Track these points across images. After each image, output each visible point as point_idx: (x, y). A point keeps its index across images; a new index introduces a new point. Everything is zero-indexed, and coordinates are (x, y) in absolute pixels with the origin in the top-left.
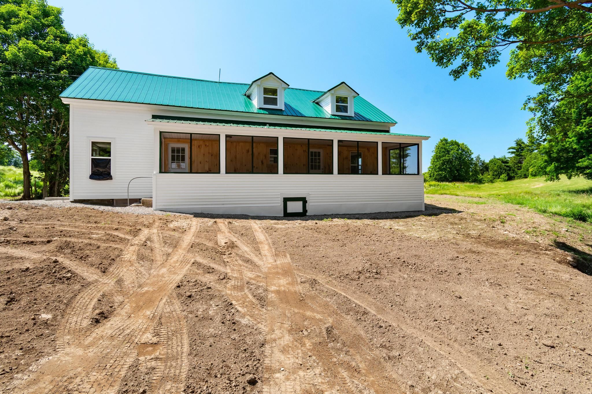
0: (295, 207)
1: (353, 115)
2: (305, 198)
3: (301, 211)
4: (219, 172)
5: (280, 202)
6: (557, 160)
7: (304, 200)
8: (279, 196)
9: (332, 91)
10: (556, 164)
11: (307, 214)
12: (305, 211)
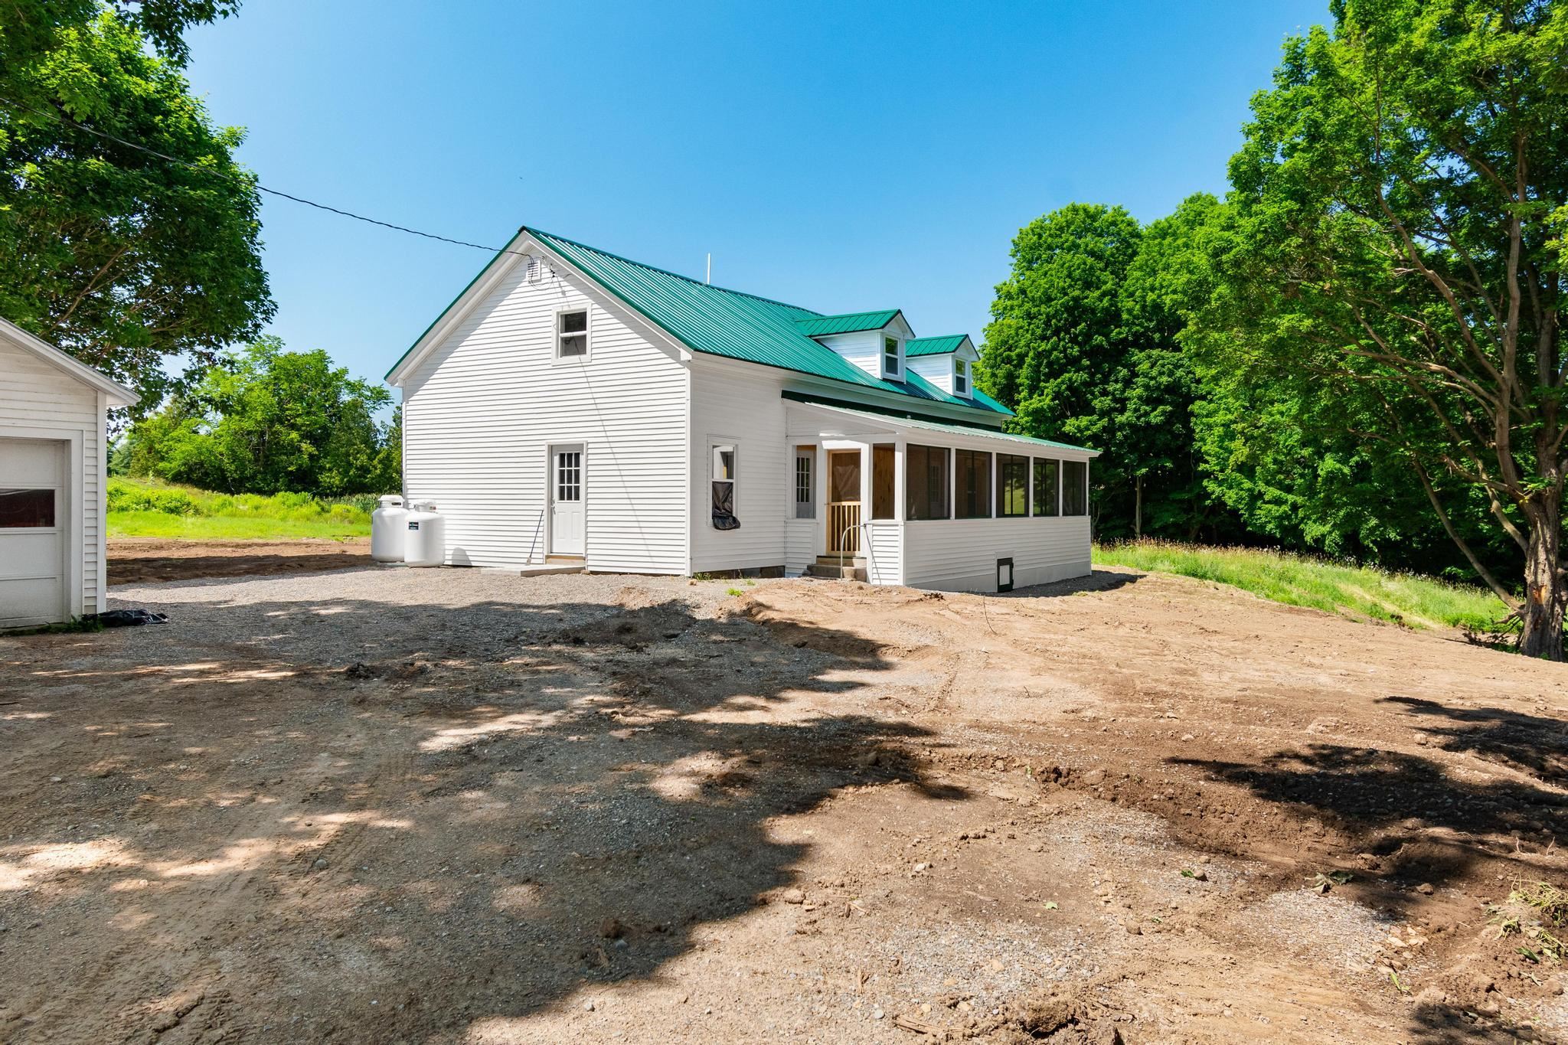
0: (1005, 574)
1: (971, 399)
2: (1011, 559)
3: (1008, 581)
4: (949, 518)
5: (994, 566)
7: (1010, 562)
8: (994, 556)
9: (954, 351)
11: (1014, 586)
12: (1012, 581)
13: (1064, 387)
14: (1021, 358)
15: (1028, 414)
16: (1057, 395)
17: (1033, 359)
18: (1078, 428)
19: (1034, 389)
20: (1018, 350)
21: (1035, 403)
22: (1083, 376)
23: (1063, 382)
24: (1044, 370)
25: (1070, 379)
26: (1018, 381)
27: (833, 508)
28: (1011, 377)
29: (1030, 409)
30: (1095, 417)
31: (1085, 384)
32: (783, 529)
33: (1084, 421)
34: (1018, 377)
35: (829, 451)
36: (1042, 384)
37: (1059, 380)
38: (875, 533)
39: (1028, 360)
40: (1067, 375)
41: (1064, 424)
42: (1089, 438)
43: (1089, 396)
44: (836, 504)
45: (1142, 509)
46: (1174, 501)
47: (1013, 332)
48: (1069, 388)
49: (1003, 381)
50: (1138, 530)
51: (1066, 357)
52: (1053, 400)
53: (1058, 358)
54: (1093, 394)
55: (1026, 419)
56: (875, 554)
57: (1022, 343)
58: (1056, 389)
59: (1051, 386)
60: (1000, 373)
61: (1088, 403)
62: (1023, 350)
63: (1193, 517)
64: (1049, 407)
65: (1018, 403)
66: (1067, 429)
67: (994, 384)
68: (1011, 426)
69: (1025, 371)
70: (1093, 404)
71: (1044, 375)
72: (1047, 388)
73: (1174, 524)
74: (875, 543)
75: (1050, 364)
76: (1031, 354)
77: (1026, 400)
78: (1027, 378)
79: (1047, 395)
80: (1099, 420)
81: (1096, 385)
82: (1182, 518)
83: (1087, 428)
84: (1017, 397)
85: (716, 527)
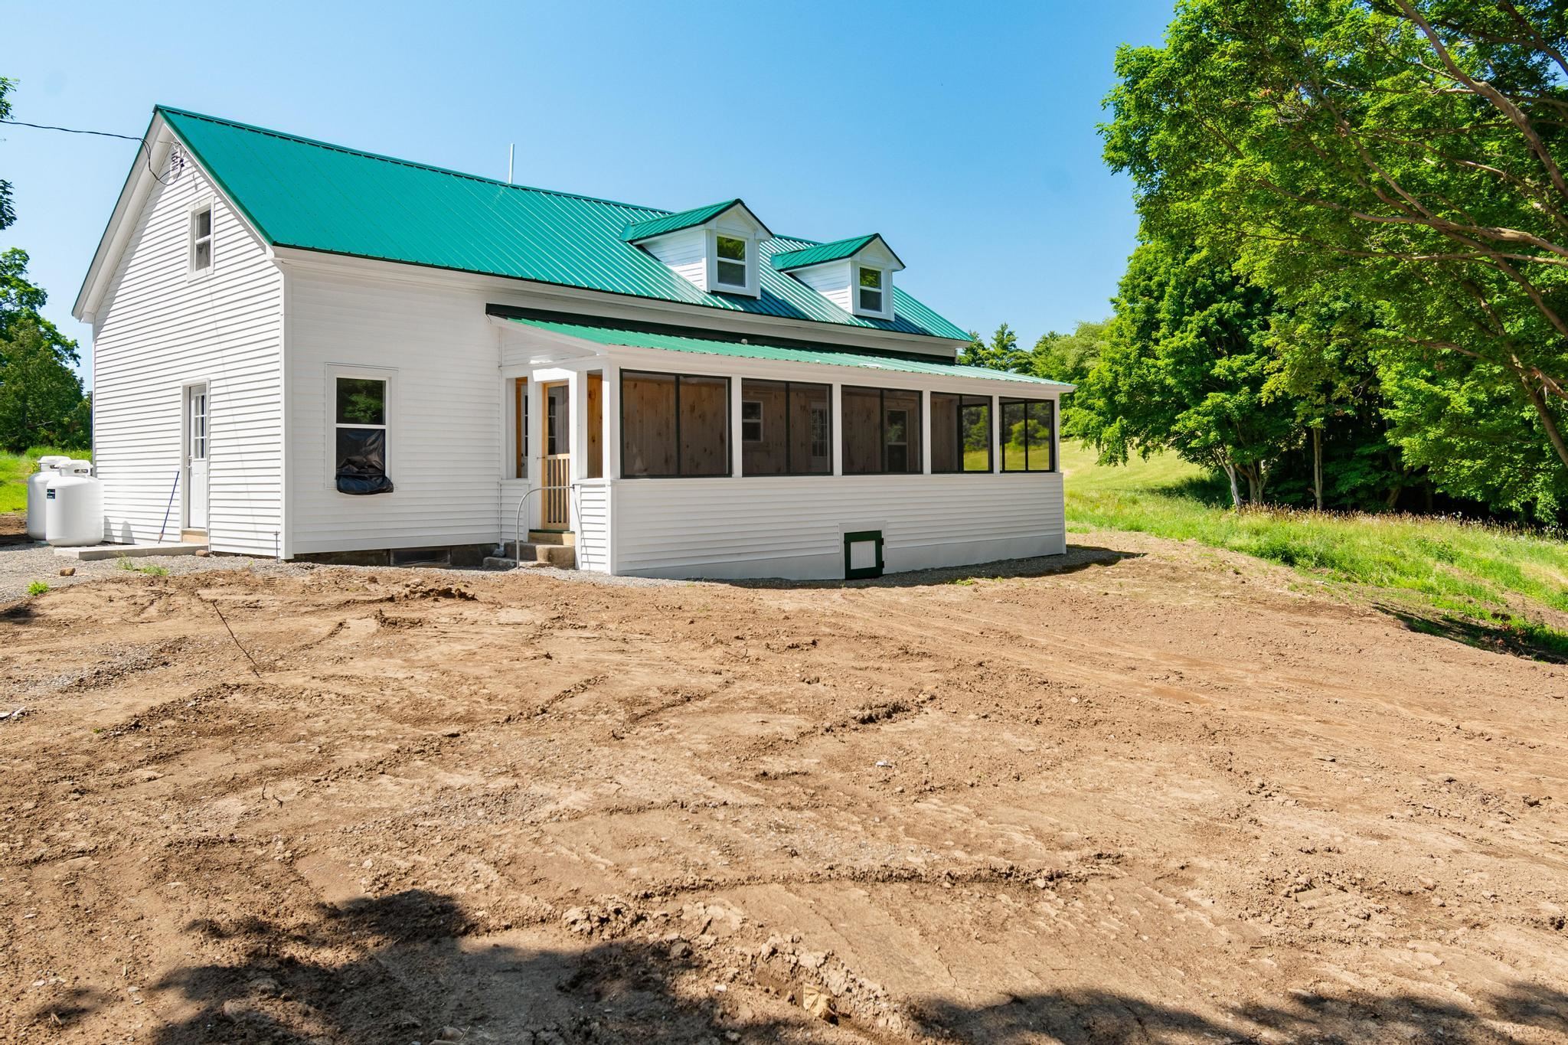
0: (863, 555)
1: (893, 319)
2: (879, 533)
3: (873, 564)
4: (730, 474)
5: (838, 543)
6: (1126, 411)
7: (876, 537)
8: (837, 530)
9: (857, 257)
10: (1125, 422)
11: (885, 571)
12: (880, 564)
13: (1212, 320)
14: (1162, 285)
15: (1169, 356)
16: (1204, 331)
17: (1175, 288)
18: (1233, 373)
19: (1177, 324)
20: (1157, 279)
21: (1176, 342)
22: (1237, 306)
23: (1211, 315)
24: (1189, 301)
25: (1219, 311)
26: (1160, 316)
27: (549, 461)
28: (1150, 310)
29: (1170, 349)
30: (1253, 356)
31: (1238, 315)
32: (496, 494)
33: (1238, 361)
34: (1158, 311)
35: (545, 384)
36: (1186, 318)
37: (1206, 313)
38: (584, 496)
39: (1169, 289)
40: (1215, 306)
41: (1213, 366)
42: (1245, 381)
43: (1245, 330)
44: (552, 457)
45: (1322, 467)
46: (1363, 457)
47: (1151, 257)
48: (1220, 321)
49: (1143, 317)
50: (1318, 494)
51: (1214, 284)
52: (1198, 337)
53: (1205, 286)
54: (1250, 327)
55: (1167, 361)
56: (585, 527)
57: (1161, 270)
58: (1201, 324)
59: (1196, 320)
60: (1140, 306)
61: (1246, 338)
62: (1163, 278)
63: (1387, 477)
64: (1192, 344)
65: (1157, 342)
66: (1216, 371)
67: (1134, 321)
68: (1153, 370)
69: (1165, 304)
70: (1250, 339)
71: (1188, 306)
72: (1191, 322)
73: (1366, 487)
74: (584, 512)
75: (1195, 294)
76: (1173, 282)
77: (1165, 338)
78: (1169, 312)
79: (1191, 331)
80: (1257, 359)
81: (1254, 317)
82: (1374, 479)
83: (1242, 370)
84: (1154, 335)
85: (340, 489)
